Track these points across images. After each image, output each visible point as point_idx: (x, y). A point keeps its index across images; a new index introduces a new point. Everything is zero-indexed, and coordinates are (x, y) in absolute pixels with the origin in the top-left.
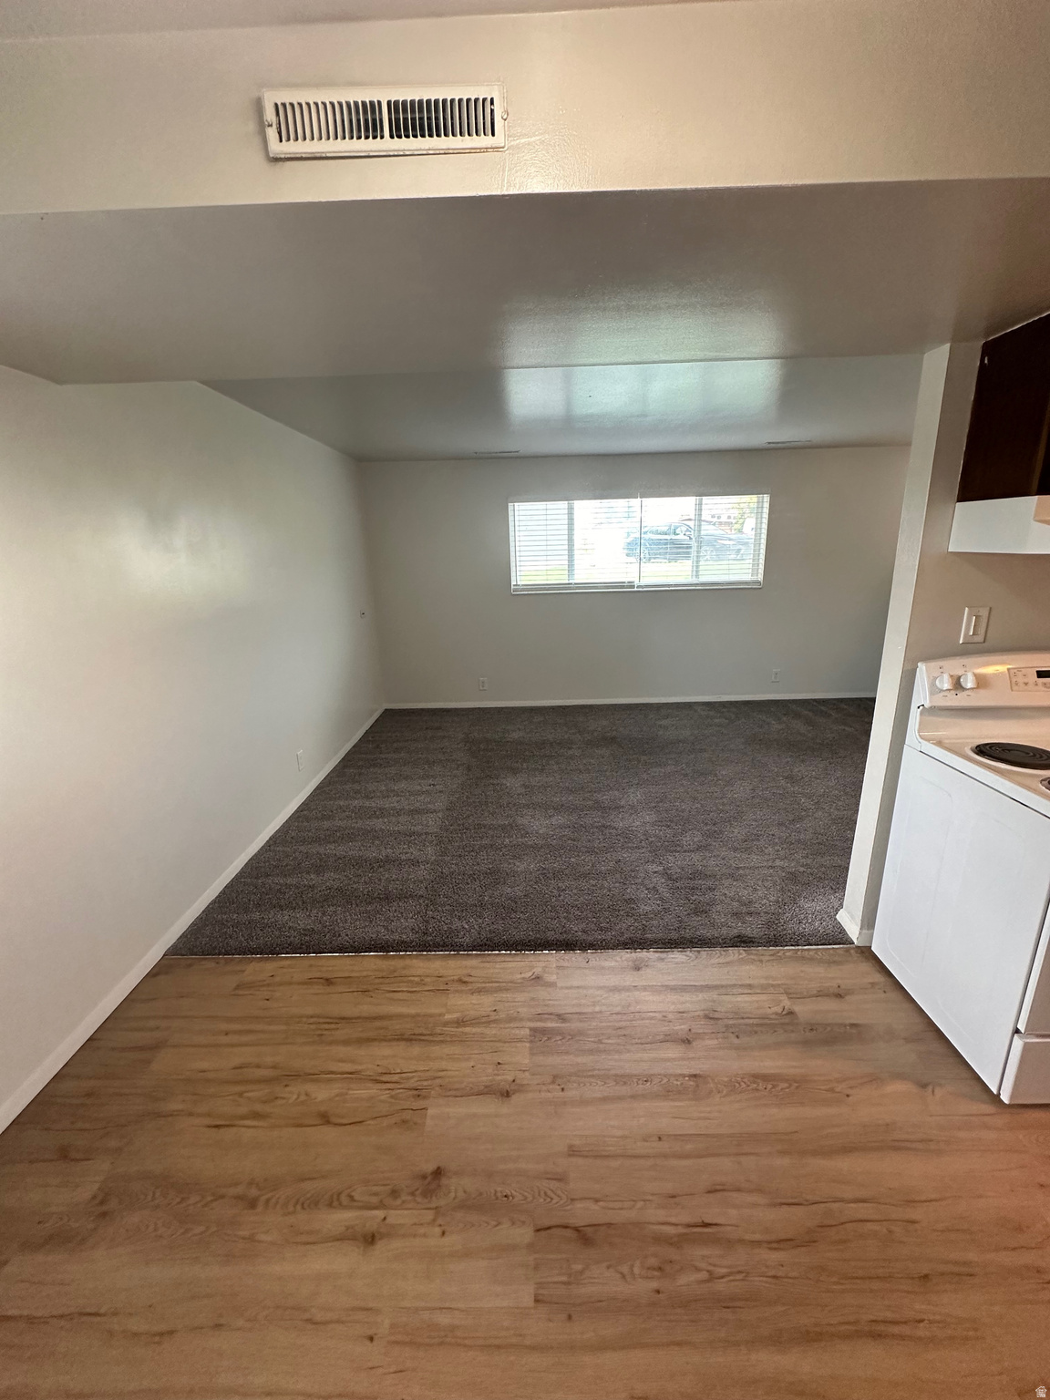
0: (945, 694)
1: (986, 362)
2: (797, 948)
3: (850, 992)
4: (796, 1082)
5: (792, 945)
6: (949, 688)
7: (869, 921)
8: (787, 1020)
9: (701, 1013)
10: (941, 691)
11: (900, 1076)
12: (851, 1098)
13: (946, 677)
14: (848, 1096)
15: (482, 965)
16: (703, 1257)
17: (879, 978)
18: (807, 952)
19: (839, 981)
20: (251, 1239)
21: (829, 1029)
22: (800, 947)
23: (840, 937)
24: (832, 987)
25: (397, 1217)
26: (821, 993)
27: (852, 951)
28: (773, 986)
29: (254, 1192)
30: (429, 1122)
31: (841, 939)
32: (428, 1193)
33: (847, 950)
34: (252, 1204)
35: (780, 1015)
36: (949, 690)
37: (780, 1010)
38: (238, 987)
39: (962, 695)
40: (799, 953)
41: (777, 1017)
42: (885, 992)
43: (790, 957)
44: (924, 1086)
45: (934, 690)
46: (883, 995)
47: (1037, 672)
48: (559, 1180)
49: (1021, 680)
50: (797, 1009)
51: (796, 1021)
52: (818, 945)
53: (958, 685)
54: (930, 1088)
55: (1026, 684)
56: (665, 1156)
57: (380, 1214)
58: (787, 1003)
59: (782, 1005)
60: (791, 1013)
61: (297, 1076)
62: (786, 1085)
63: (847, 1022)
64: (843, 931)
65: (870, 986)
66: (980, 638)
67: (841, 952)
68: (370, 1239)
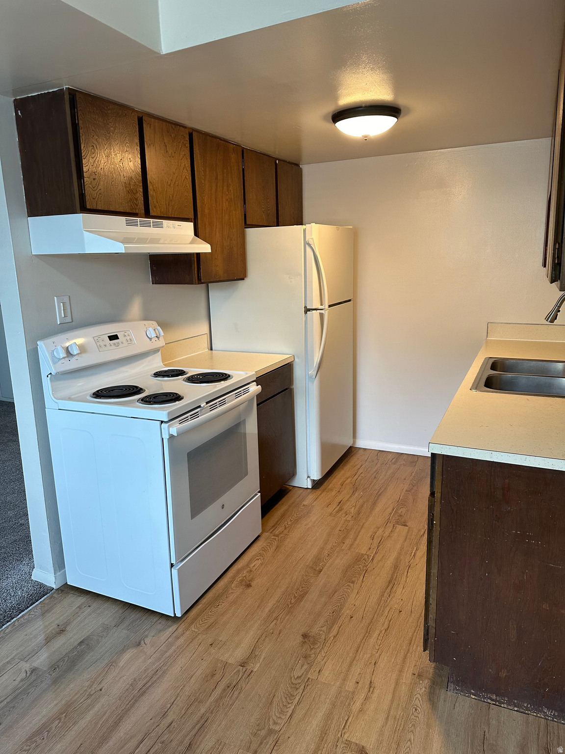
0: (62, 361)
1: (20, 114)
2: (12, 621)
3: (67, 624)
4: (62, 714)
5: (8, 622)
6: (65, 356)
7: (59, 563)
8: (33, 677)
10: (60, 359)
11: (123, 651)
12: (103, 690)
13: (59, 348)
14: (101, 690)
17: (81, 600)
18: (22, 619)
19: (57, 622)
21: (66, 659)
22: (15, 619)
23: (42, 591)
24: (53, 629)
26: (48, 640)
27: (55, 595)
28: (8, 663)
31: (43, 591)
33: (51, 597)
35: (27, 678)
36: (64, 358)
37: (23, 675)
39: (73, 360)
40: (16, 623)
41: (24, 682)
42: (89, 606)
43: (11, 632)
44: (139, 644)
45: (55, 360)
46: (89, 610)
47: (108, 336)
49: (102, 344)
50: (36, 664)
51: (41, 673)
52: (28, 607)
53: (69, 353)
54: (142, 642)
55: (105, 345)
58: (26, 666)
59: (23, 670)
60: (34, 670)
62: (57, 722)
63: (76, 644)
64: (41, 585)
65: (78, 609)
66: (69, 319)
67: (47, 601)
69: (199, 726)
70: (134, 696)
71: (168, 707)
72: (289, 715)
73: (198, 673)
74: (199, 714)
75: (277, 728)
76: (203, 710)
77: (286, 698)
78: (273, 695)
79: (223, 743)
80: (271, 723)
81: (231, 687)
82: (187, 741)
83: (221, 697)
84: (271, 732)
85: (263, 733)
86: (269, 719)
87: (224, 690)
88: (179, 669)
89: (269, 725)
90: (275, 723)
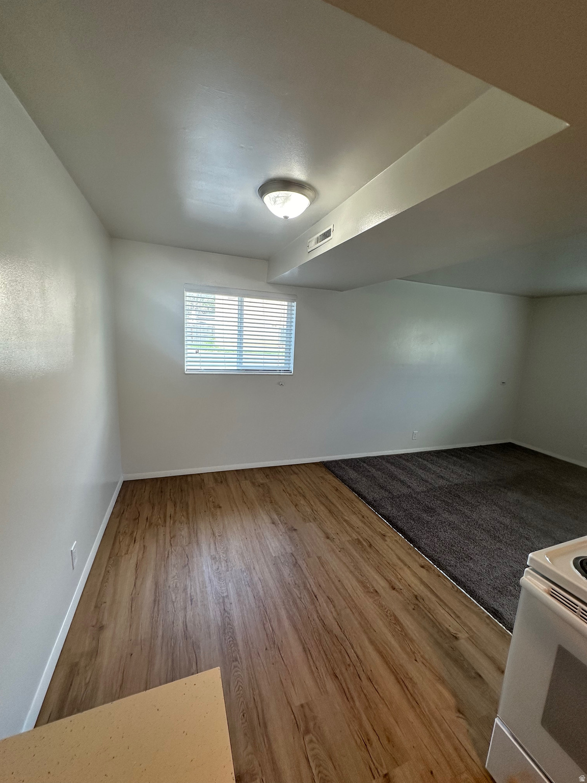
8: (449, 635)
9: (416, 593)
14: (416, 660)
15: (377, 520)
16: (305, 595)
20: (265, 505)
21: (461, 658)
25: (281, 526)
28: (471, 629)
29: (273, 502)
30: (308, 524)
32: (289, 529)
34: (271, 502)
35: (449, 631)
37: (452, 631)
38: (321, 477)
41: (445, 628)
48: (308, 556)
50: (462, 642)
51: (451, 640)
56: (333, 583)
57: (280, 523)
58: (463, 636)
59: (459, 633)
60: (456, 639)
61: (304, 497)
62: (400, 630)
68: (273, 523)
69: (347, 692)
70: (398, 674)
71: (375, 686)
72: (310, 760)
73: (398, 729)
74: (356, 698)
75: (307, 738)
76: (357, 703)
77: (326, 776)
78: (337, 768)
79: (323, 693)
80: (314, 739)
81: (367, 742)
82: (340, 677)
83: (361, 725)
84: (307, 731)
85: (311, 724)
86: (318, 740)
87: (367, 735)
88: (412, 720)
89: (313, 734)
90: (311, 741)
